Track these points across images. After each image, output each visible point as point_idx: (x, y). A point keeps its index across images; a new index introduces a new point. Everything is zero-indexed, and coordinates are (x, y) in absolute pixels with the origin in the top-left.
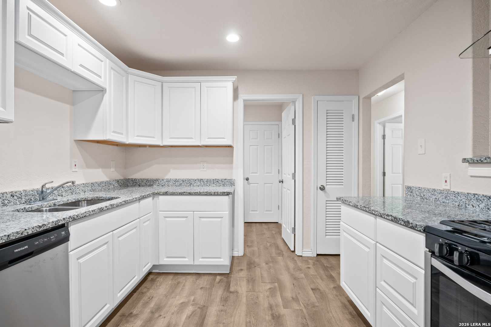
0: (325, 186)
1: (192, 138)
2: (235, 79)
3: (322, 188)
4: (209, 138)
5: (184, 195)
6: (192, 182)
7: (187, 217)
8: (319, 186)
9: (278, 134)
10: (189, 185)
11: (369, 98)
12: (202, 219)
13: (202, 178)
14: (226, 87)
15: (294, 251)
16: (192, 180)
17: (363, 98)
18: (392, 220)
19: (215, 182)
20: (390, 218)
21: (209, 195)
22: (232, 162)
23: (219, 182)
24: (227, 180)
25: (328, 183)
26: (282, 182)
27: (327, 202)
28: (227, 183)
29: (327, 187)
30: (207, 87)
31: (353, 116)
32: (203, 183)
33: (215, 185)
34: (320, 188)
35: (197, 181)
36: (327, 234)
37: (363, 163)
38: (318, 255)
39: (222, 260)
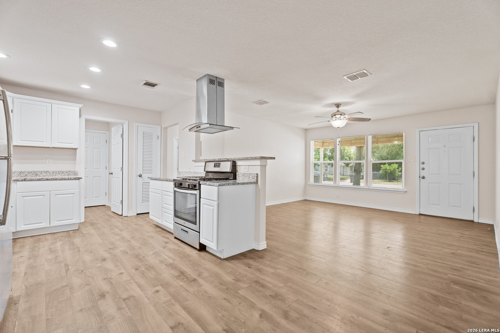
0: (142, 174)
1: (43, 142)
2: (81, 106)
3: (140, 176)
4: (59, 143)
5: (42, 180)
6: (38, 173)
7: (44, 195)
8: (138, 174)
9: (106, 141)
10: (35, 175)
11: (166, 128)
12: (58, 196)
13: (48, 171)
14: (74, 110)
15: (122, 215)
16: (38, 172)
17: (164, 128)
18: (166, 181)
19: (60, 173)
20: (166, 180)
21: (64, 180)
22: (75, 159)
23: (65, 173)
24: (71, 172)
25: (143, 173)
26: (112, 174)
27: (143, 184)
28: (71, 174)
29: (143, 175)
30: (57, 108)
31: (158, 136)
32: (49, 174)
33: (60, 175)
34: (139, 176)
35: (43, 172)
36: (143, 202)
37: (163, 162)
38: (137, 214)
39: (74, 220)
